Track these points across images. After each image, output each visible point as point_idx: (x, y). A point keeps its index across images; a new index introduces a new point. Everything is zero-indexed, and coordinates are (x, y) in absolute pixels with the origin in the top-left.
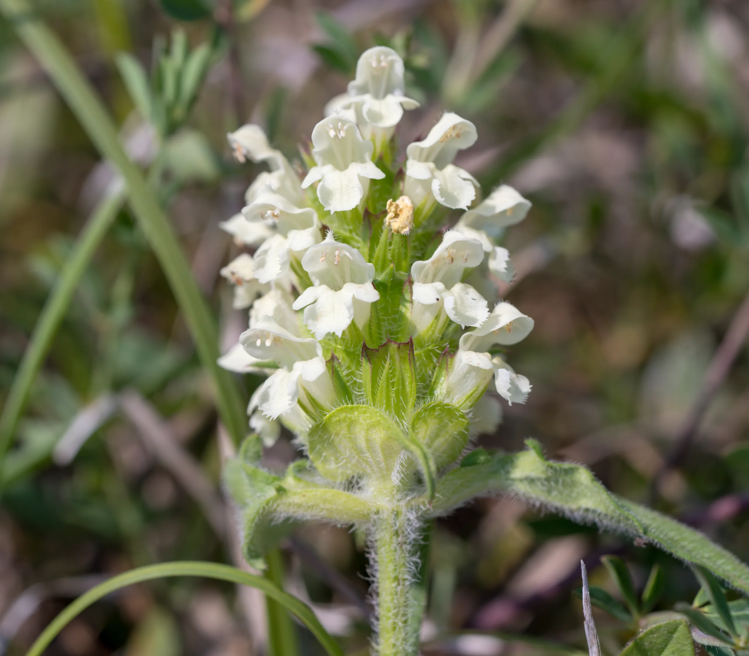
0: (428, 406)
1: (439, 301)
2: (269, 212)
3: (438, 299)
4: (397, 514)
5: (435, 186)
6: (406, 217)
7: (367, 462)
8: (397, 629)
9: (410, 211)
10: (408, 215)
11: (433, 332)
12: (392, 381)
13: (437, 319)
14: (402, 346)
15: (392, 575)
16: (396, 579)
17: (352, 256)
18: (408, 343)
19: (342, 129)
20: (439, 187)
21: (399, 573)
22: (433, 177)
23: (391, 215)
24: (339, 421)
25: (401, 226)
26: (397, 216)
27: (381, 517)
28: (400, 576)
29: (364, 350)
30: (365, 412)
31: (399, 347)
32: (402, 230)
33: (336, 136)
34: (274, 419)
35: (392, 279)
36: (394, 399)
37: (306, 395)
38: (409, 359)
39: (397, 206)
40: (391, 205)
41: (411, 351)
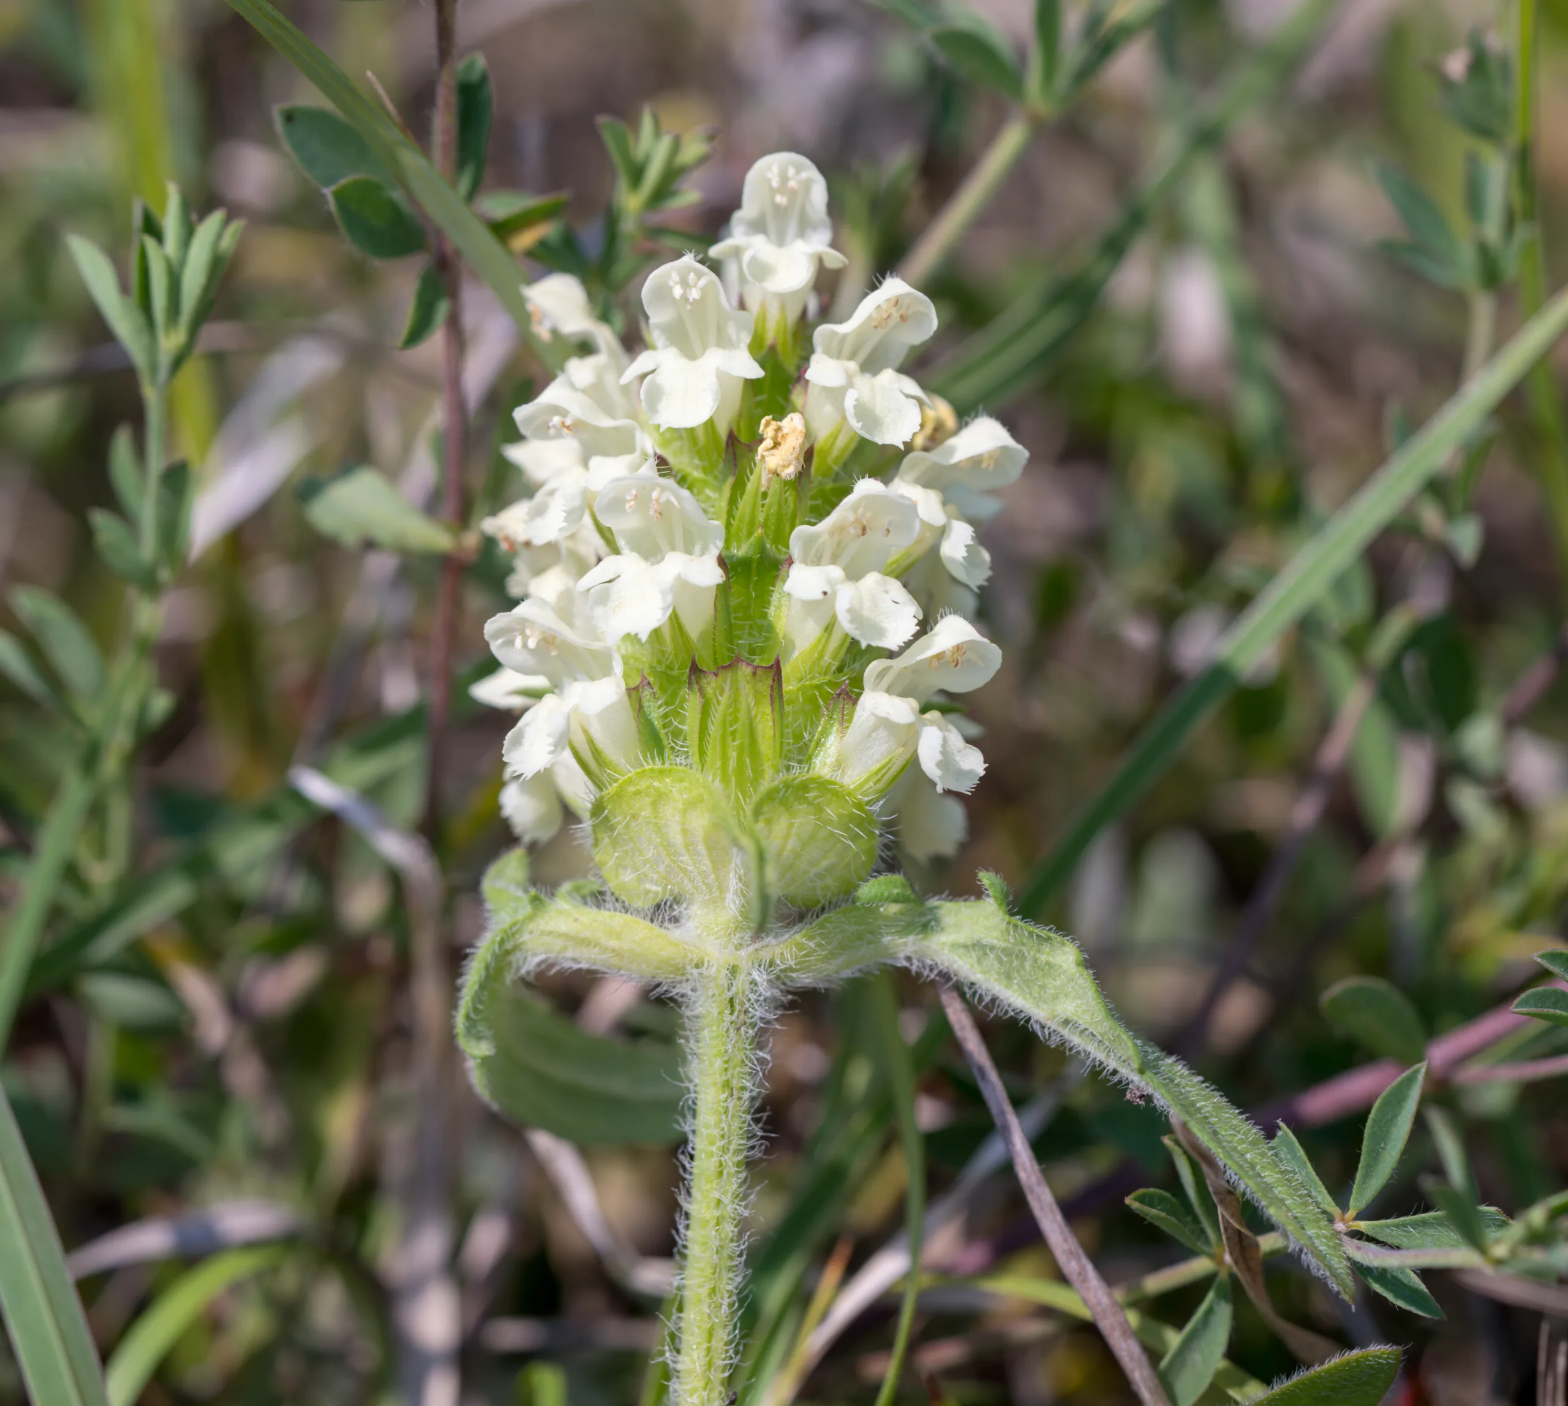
0: (794, 779)
1: (827, 595)
2: (556, 420)
3: (825, 593)
4: (733, 970)
5: (850, 401)
6: (791, 449)
7: (685, 871)
8: (725, 1176)
9: (798, 438)
10: (794, 446)
11: (821, 655)
12: (732, 729)
13: (828, 631)
14: (759, 672)
15: (719, 1079)
16: (727, 1085)
17: (678, 502)
18: (771, 667)
19: (695, 286)
20: (856, 403)
21: (733, 1077)
22: (850, 384)
23: (768, 443)
24: (638, 793)
25: (781, 463)
26: (776, 445)
27: (705, 972)
28: (735, 1083)
29: (692, 673)
30: (681, 780)
31: (754, 674)
32: (782, 471)
33: (684, 297)
34: (527, 779)
35: (758, 555)
36: (734, 761)
37: (588, 742)
38: (771, 696)
39: (779, 429)
40: (768, 424)
41: (775, 683)
